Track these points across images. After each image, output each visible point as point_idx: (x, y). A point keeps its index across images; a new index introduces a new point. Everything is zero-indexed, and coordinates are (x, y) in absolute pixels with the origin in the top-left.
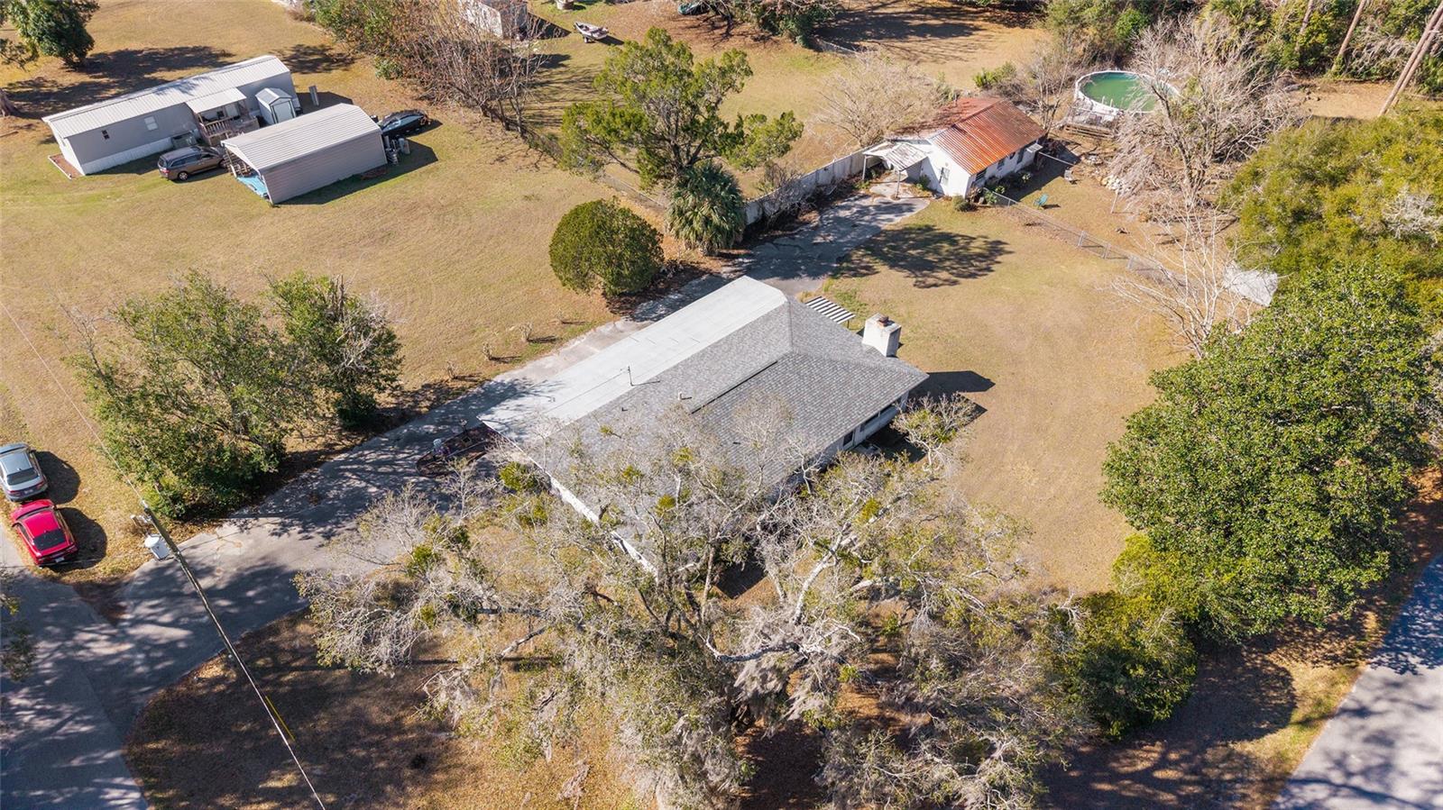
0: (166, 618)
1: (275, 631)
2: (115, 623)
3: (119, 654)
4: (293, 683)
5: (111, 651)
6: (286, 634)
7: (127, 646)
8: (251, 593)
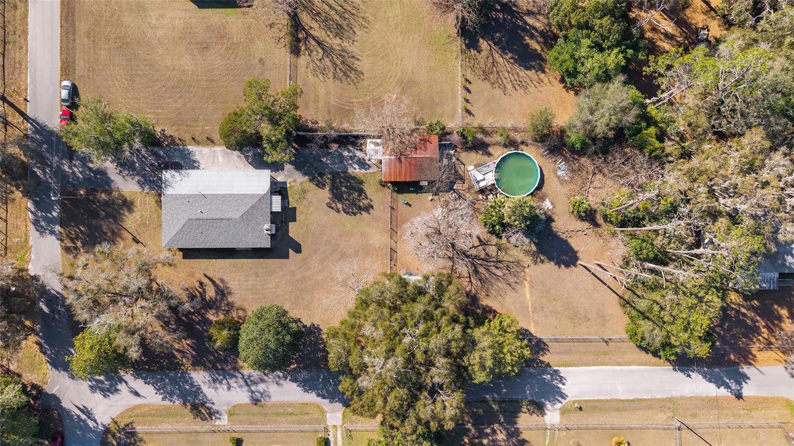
0: (80, 169)
1: (97, 191)
2: (71, 162)
3: (68, 172)
4: (94, 208)
5: (67, 170)
6: (99, 194)
7: (71, 171)
8: (98, 176)
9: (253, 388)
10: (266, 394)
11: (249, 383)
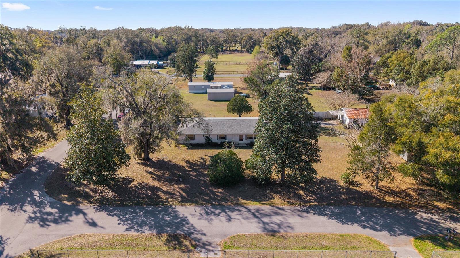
9: (266, 220)
10: (285, 225)
11: (259, 216)
